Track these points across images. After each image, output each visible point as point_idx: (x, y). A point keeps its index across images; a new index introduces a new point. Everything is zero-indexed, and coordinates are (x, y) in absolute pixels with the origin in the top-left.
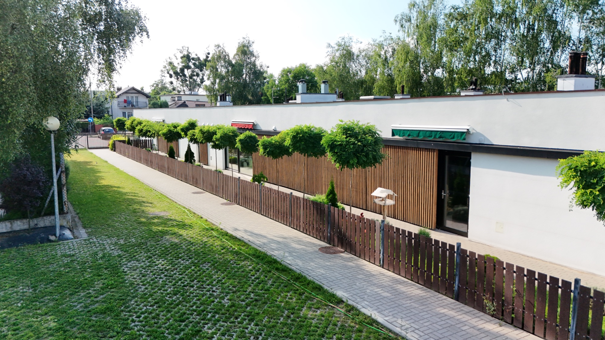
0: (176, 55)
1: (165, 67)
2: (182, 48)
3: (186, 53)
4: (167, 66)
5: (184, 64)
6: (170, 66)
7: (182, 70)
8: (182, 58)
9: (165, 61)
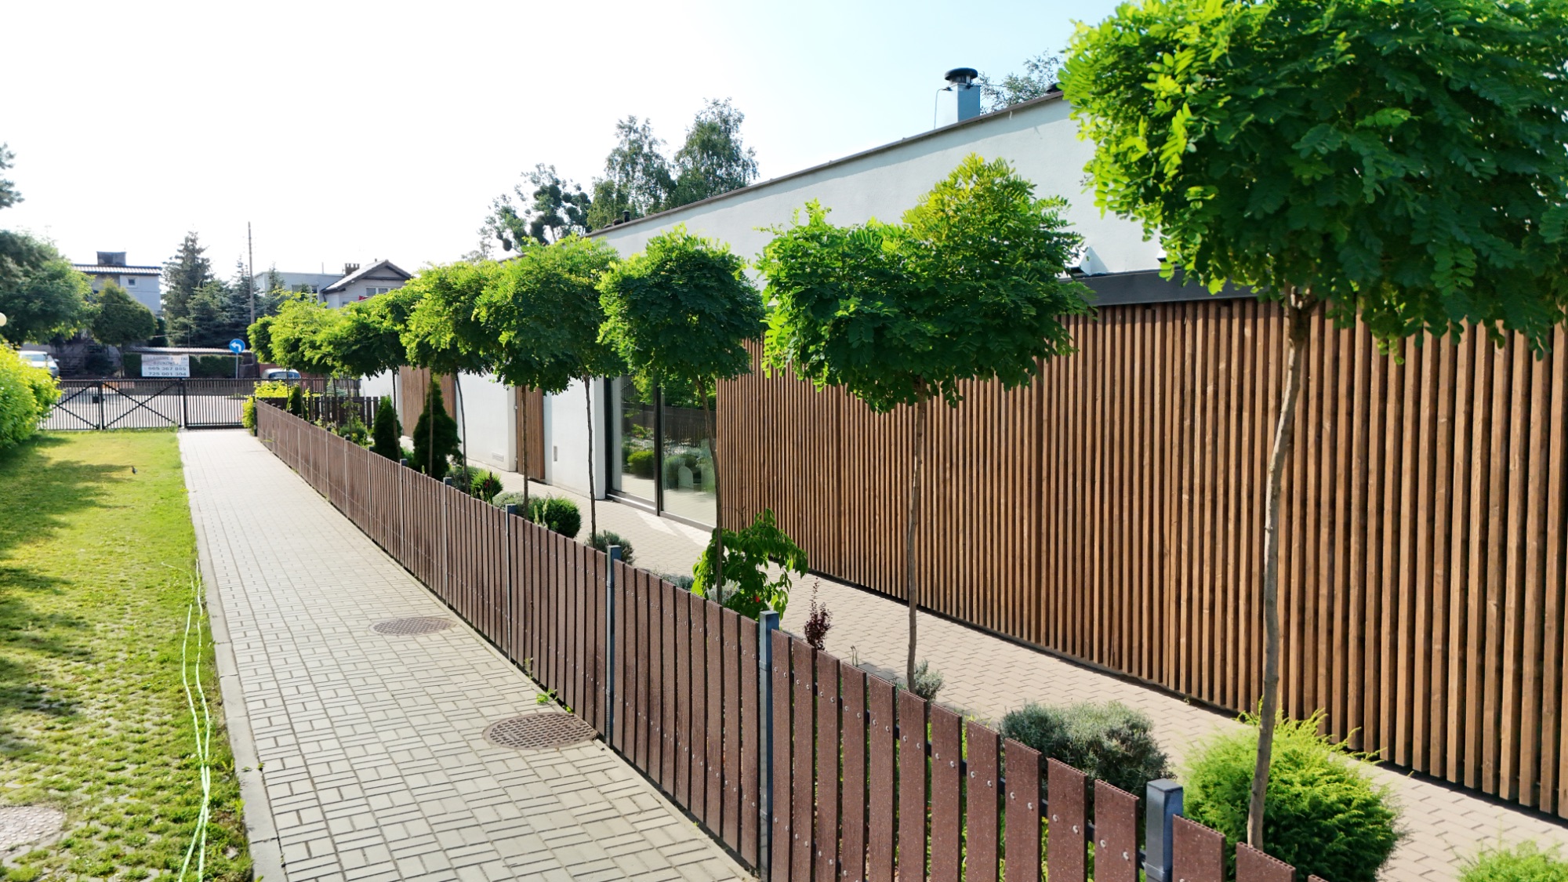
0: (521, 189)
1: (492, 221)
2: (536, 170)
3: (548, 183)
4: (497, 217)
5: (541, 213)
6: (505, 217)
7: (537, 230)
8: (537, 195)
9: (492, 205)
